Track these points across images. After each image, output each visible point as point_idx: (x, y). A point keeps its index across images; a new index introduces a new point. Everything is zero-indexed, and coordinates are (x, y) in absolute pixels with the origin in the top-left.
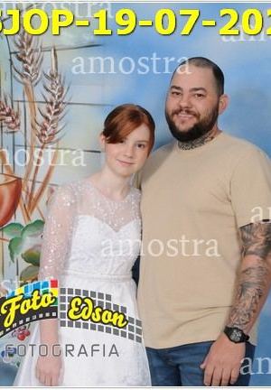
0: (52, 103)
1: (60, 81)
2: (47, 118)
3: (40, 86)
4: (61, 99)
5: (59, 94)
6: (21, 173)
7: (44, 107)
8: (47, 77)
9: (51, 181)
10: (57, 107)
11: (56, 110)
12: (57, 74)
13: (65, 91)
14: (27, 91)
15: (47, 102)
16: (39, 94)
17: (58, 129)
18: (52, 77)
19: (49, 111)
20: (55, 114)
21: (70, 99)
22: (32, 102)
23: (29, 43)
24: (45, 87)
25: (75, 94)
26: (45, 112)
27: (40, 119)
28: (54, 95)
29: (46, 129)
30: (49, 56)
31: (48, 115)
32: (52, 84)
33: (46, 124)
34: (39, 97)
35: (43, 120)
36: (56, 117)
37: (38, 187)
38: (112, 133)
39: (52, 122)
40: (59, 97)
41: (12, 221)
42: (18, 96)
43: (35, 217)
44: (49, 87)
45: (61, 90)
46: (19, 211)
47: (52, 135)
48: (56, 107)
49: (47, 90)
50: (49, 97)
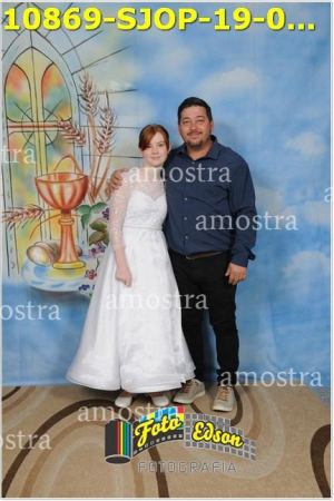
0: (106, 127)
1: (111, 113)
2: (103, 137)
3: (98, 117)
4: (112, 125)
5: (110, 121)
6: (87, 172)
7: (101, 130)
8: (102, 110)
10: (109, 129)
11: (109, 132)
12: (109, 108)
13: (114, 119)
14: (90, 120)
15: (103, 126)
16: (97, 121)
18: (106, 110)
19: (104, 132)
20: (108, 134)
21: (118, 124)
22: (93, 127)
23: (90, 89)
24: (101, 117)
25: (121, 121)
26: (101, 132)
27: (99, 138)
28: (107, 122)
29: (102, 144)
30: (103, 97)
31: (104, 135)
32: (106, 115)
33: (102, 141)
34: (97, 123)
35: (101, 138)
36: (109, 136)
37: (99, 181)
38: (144, 144)
39: (107, 139)
40: (110, 123)
41: (83, 203)
42: (84, 123)
43: (98, 200)
44: (104, 117)
45: (112, 119)
46: (87, 197)
47: (107, 148)
49: (103, 119)
50: (104, 123)
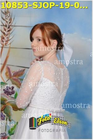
0: (6, 26)
1: (10, 15)
2: (4, 33)
4: (10, 24)
5: (9, 21)
7: (2, 28)
8: (3, 13)
9: (7, 63)
11: (9, 29)
12: (8, 11)
13: (12, 20)
15: (4, 25)
17: (10, 38)
18: (6, 13)
19: (5, 30)
20: (8, 31)
21: (15, 24)
24: (2, 18)
25: (17, 21)
26: (3, 30)
28: (7, 22)
29: (4, 38)
31: (5, 32)
32: (6, 17)
33: (4, 36)
35: (3, 34)
36: (8, 33)
39: (7, 35)
40: (10, 23)
44: (4, 18)
45: (11, 20)
47: (7, 41)
48: (9, 28)
49: (4, 20)
50: (4, 23)
